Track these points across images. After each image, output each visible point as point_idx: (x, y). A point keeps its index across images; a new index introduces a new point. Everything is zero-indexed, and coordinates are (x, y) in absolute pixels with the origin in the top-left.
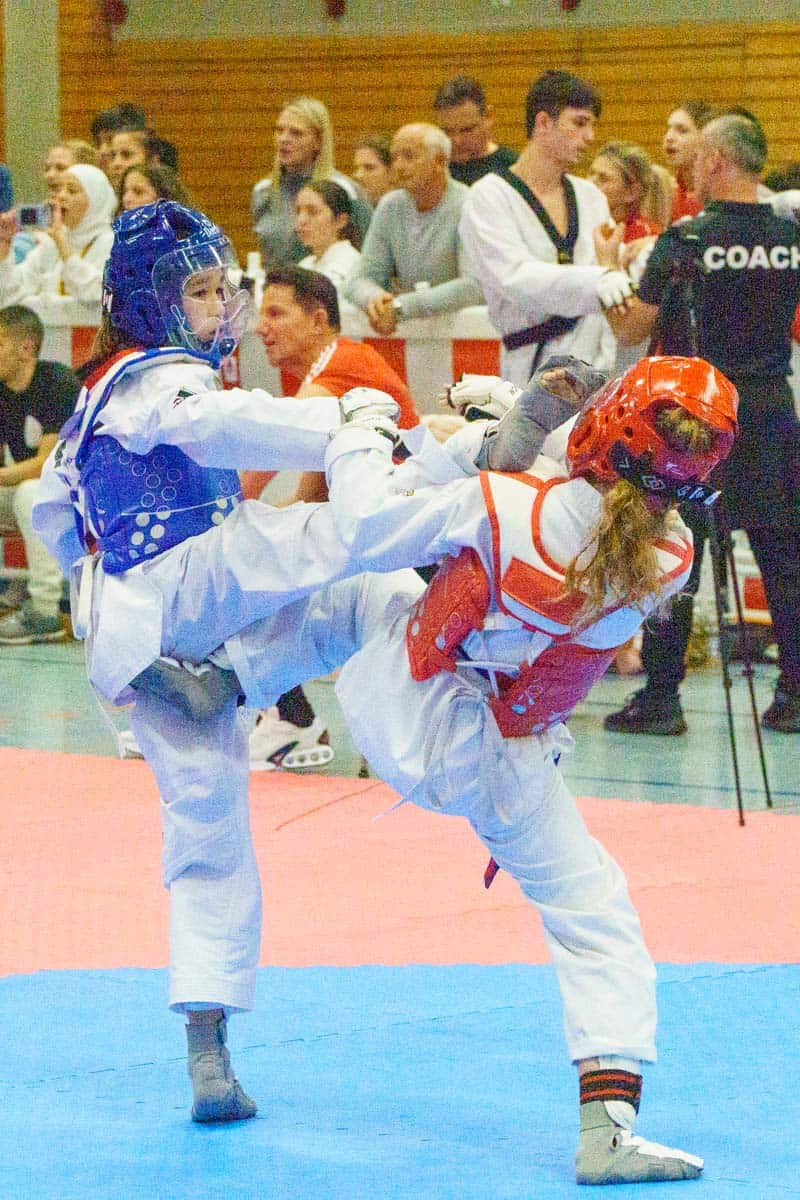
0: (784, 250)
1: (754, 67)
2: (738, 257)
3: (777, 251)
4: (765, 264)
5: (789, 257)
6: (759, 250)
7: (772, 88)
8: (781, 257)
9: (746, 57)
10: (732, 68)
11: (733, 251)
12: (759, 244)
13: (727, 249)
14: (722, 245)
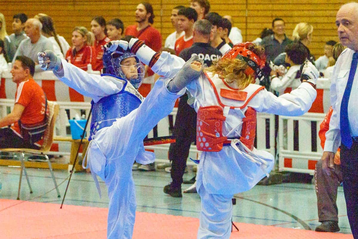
0: (215, 56)
1: (122, 7)
2: (201, 57)
3: (212, 56)
4: (209, 60)
5: (216, 58)
6: (207, 55)
7: (127, 13)
8: (214, 58)
9: (120, 4)
10: (115, 7)
11: (200, 55)
12: (207, 54)
13: (198, 54)
14: (197, 54)
